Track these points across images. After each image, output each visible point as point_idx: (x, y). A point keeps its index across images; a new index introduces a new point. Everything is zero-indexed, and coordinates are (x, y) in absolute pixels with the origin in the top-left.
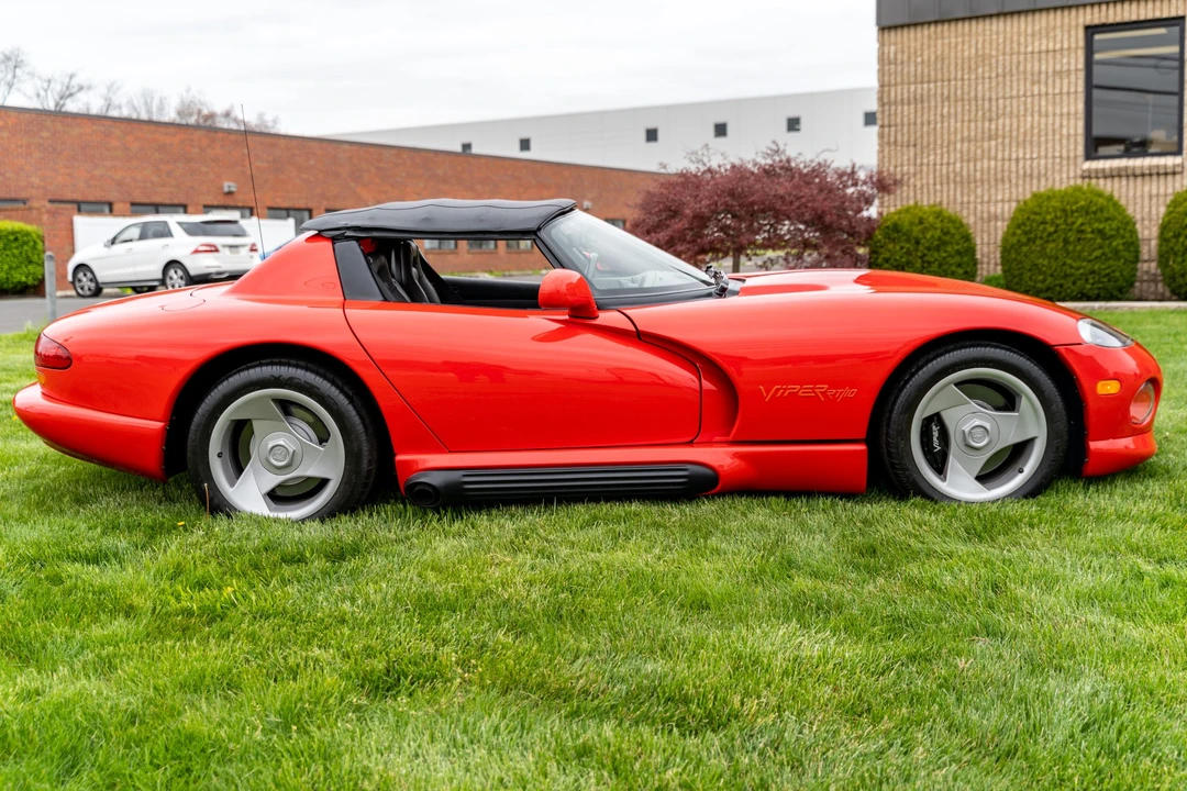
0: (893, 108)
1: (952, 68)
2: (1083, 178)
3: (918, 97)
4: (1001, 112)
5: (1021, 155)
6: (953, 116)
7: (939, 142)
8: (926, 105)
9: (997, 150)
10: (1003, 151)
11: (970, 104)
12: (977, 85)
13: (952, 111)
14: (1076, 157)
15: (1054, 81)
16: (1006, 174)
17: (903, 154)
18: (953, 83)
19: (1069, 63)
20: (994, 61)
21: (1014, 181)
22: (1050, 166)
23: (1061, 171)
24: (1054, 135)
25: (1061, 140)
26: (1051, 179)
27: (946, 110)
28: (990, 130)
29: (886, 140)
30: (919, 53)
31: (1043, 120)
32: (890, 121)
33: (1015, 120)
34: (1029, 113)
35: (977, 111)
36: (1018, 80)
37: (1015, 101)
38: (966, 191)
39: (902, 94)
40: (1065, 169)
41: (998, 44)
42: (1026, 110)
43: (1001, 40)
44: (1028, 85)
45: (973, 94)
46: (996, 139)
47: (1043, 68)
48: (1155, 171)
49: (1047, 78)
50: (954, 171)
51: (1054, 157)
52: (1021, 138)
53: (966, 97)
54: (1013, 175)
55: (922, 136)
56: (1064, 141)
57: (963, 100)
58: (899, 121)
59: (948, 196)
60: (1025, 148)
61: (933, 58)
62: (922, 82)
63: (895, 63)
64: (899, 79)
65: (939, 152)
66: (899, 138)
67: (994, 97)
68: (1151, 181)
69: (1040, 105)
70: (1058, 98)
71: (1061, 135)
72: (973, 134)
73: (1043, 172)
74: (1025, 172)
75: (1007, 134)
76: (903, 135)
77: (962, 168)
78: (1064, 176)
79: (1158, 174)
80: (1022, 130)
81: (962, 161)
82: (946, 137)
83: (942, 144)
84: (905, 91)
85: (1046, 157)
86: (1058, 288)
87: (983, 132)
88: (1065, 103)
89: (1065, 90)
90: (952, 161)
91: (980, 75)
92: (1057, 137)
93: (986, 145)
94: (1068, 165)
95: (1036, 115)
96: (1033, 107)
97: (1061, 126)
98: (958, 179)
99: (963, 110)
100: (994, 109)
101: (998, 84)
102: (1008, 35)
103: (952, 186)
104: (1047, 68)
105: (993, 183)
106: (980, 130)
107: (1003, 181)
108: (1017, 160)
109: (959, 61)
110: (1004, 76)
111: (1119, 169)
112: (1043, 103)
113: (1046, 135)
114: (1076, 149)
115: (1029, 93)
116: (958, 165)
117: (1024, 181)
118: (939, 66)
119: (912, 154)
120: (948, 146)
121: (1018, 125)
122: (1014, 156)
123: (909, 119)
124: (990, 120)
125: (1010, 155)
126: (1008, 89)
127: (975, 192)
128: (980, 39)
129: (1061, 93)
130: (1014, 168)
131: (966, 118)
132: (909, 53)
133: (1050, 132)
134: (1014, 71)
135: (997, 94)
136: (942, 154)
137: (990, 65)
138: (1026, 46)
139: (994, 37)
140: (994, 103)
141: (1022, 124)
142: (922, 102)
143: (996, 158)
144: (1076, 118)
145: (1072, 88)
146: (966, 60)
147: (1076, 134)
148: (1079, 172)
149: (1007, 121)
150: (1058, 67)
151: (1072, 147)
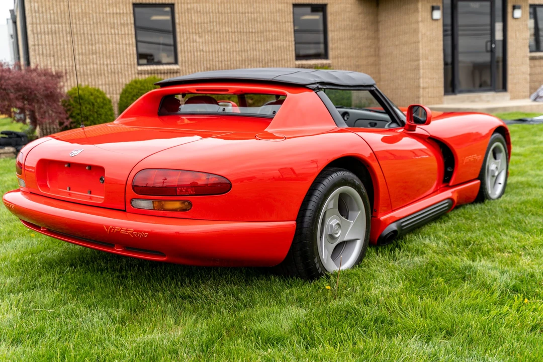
0: (39, 36)
2: (138, 74)
3: (53, 31)
4: (97, 41)
5: (109, 63)
7: (67, 54)
8: (58, 35)
9: (97, 60)
10: (100, 60)
11: (81, 37)
12: (83, 27)
14: (134, 64)
15: (121, 28)
16: (102, 72)
17: (47, 60)
18: (71, 25)
19: (127, 20)
20: (91, 16)
21: (106, 75)
22: (123, 68)
23: (128, 71)
24: (123, 53)
26: (124, 75)
27: (69, 39)
29: (37, 52)
30: (51, 8)
31: (118, 46)
32: (38, 42)
33: (104, 46)
34: (110, 42)
35: (85, 40)
36: (104, 26)
37: (103, 36)
38: (83, 80)
39: (44, 29)
41: (92, 8)
42: (109, 41)
43: (94, 6)
44: (109, 29)
45: (82, 31)
46: (96, 54)
47: (115, 21)
48: (170, 71)
49: (118, 26)
51: (124, 64)
52: (108, 54)
53: (79, 32)
54: (106, 72)
55: (57, 52)
56: (128, 57)
57: (77, 34)
58: (43, 43)
60: (110, 59)
61: (59, 11)
62: (54, 24)
63: (39, 13)
64: (41, 21)
65: (67, 59)
66: (45, 52)
67: (93, 33)
68: (167, 76)
69: (115, 39)
70: (123, 36)
71: (127, 53)
72: (84, 51)
73: (120, 70)
74: (111, 71)
75: (101, 52)
76: (46, 50)
77: (80, 68)
78: (130, 73)
79: (170, 73)
80: (108, 51)
82: (70, 53)
83: (68, 56)
84: (46, 27)
85: (121, 64)
87: (89, 51)
88: (127, 39)
89: (126, 32)
91: (85, 22)
92: (125, 55)
93: (91, 57)
94: (131, 68)
95: (114, 44)
96: (112, 40)
97: (126, 49)
98: (78, 73)
99: (78, 39)
100: (93, 39)
101: (94, 27)
102: (97, 4)
104: (117, 21)
105: (96, 76)
107: (101, 75)
108: (107, 65)
110: (97, 24)
111: (154, 70)
112: (117, 38)
113: (120, 53)
114: (134, 60)
115: (110, 33)
117: (111, 75)
119: (52, 60)
120: (72, 57)
121: (106, 48)
122: (105, 63)
123: (49, 42)
124: (92, 45)
125: (103, 62)
126: (99, 30)
127: (88, 80)
128: (83, 4)
129: (125, 34)
130: (106, 68)
131: (80, 43)
132: (46, 8)
134: (102, 21)
136: (69, 61)
137: (89, 18)
138: (106, 10)
139: (90, 4)
140: (93, 36)
141: (108, 48)
142: (56, 34)
143: (97, 64)
144: (133, 46)
145: (130, 32)
146: (77, 15)
147: (133, 54)
148: (136, 71)
149: (101, 46)
150: (122, 22)
151: (132, 59)
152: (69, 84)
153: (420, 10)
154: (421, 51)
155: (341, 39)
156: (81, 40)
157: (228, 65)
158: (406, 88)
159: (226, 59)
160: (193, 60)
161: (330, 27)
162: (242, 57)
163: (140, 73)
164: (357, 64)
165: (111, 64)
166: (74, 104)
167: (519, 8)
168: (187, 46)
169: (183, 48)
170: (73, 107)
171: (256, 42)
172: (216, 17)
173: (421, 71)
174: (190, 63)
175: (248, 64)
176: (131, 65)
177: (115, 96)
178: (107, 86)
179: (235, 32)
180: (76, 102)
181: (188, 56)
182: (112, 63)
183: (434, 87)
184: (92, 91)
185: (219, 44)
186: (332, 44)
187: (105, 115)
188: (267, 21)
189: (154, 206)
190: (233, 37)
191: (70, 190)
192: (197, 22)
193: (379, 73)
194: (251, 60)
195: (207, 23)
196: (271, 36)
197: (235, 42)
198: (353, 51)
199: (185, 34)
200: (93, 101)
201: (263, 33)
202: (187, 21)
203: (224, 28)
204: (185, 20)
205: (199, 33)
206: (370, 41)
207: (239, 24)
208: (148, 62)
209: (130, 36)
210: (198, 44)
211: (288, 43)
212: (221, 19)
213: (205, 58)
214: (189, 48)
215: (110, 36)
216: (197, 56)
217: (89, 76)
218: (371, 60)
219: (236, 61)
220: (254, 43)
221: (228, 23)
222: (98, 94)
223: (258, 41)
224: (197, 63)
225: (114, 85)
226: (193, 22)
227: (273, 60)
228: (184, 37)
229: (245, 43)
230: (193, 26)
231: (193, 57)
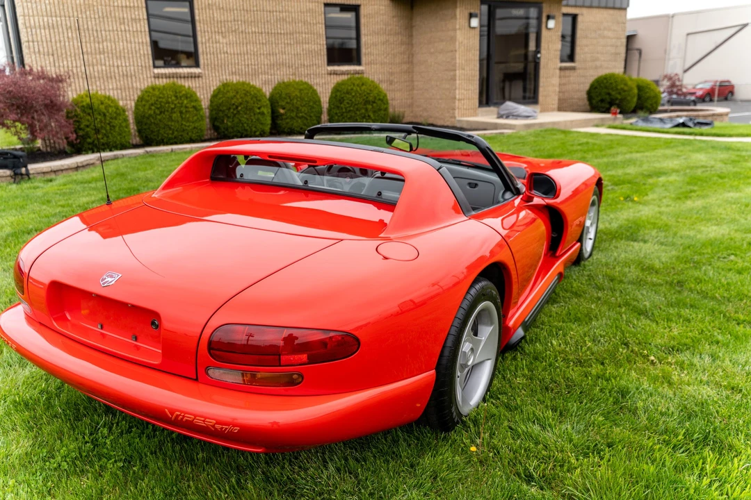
0: (34, 30)
1: (70, 9)
2: (155, 77)
3: (50, 25)
4: (104, 38)
5: (120, 64)
6: (75, 39)
7: (69, 53)
8: (56, 30)
9: (105, 60)
10: (109, 61)
11: (85, 32)
12: (87, 21)
13: (75, 36)
14: (149, 66)
15: (132, 24)
16: (113, 74)
17: (45, 60)
18: (72, 18)
19: (139, 15)
20: (95, 8)
21: (117, 78)
22: (136, 71)
23: (142, 73)
25: (140, 57)
26: (138, 78)
27: (70, 35)
29: (32, 50)
31: (129, 45)
32: (33, 38)
33: (113, 44)
34: (120, 40)
35: (90, 37)
36: (112, 21)
37: (111, 33)
39: (39, 22)
40: (144, 72)
42: (118, 38)
44: (118, 25)
45: (86, 27)
46: (104, 54)
47: (125, 16)
48: (190, 75)
49: (128, 21)
50: (81, 71)
51: (138, 66)
52: (118, 55)
53: (82, 28)
54: (117, 75)
55: (57, 49)
56: (142, 58)
57: (80, 30)
58: (39, 39)
59: (80, 86)
60: (121, 60)
62: (51, 16)
63: (31, 2)
64: (35, 13)
65: (69, 59)
66: (41, 49)
67: (99, 29)
68: (188, 80)
69: (126, 37)
70: (135, 33)
71: (140, 54)
72: (89, 50)
73: (133, 73)
74: (123, 73)
75: (110, 52)
76: (43, 48)
77: (85, 69)
78: (145, 76)
79: (191, 77)
80: (118, 50)
81: (85, 66)
82: (72, 51)
83: (71, 55)
84: (41, 20)
85: (134, 66)
87: (95, 49)
88: (140, 37)
89: (139, 29)
90: (78, 65)
91: (88, 16)
92: (138, 55)
93: (98, 56)
94: (146, 70)
95: (125, 42)
96: (122, 37)
97: (140, 49)
98: (84, 76)
99: (81, 35)
100: (100, 36)
101: (100, 22)
103: (81, 80)
104: (127, 16)
105: (105, 79)
106: (93, 48)
107: (111, 78)
108: (118, 66)
109: (74, 6)
110: (103, 18)
111: (173, 73)
112: (128, 36)
113: (132, 53)
114: (149, 62)
115: (119, 29)
116: (83, 68)
117: (123, 78)
118: (61, 7)
119: (52, 60)
120: (75, 56)
121: (115, 47)
122: (116, 64)
123: (46, 38)
124: (99, 43)
125: (113, 63)
126: (106, 26)
127: (96, 84)
129: (137, 31)
130: (116, 70)
131: (84, 40)
133: (134, 53)
134: (109, 16)
136: (71, 61)
137: (94, 10)
138: (114, 2)
140: (99, 32)
141: (117, 46)
142: (53, 28)
143: (105, 65)
144: (147, 46)
145: (143, 30)
146: (78, 6)
147: (148, 54)
148: (152, 75)
149: (109, 44)
150: (133, 16)
151: (147, 61)
152: (73, 88)
153: (458, 17)
154: (458, 61)
155: (375, 44)
157: (255, 69)
158: (441, 99)
159: (253, 63)
160: (216, 63)
161: (363, 30)
162: (270, 60)
163: (157, 76)
164: (391, 71)
165: (122, 66)
166: (82, 114)
167: (553, 18)
168: (209, 47)
169: (205, 50)
170: (81, 118)
171: (285, 44)
172: (241, 15)
173: (458, 82)
174: (213, 66)
175: (277, 69)
177: (129, 102)
178: (119, 91)
179: (262, 33)
180: (84, 111)
181: (211, 58)
182: (124, 64)
183: (469, 99)
184: (103, 99)
185: (245, 45)
186: (366, 49)
187: (119, 127)
188: (297, 21)
189: (244, 380)
190: (261, 38)
191: (102, 328)
192: (219, 20)
193: (413, 81)
194: (280, 65)
195: (231, 22)
196: (301, 38)
197: (263, 44)
198: (386, 57)
199: (206, 34)
200: (105, 111)
201: (293, 34)
202: (208, 19)
203: (250, 27)
204: (206, 17)
205: (222, 33)
206: (403, 47)
207: (266, 24)
208: (165, 63)
209: (143, 33)
210: (221, 45)
211: (319, 46)
212: (246, 17)
213: (230, 61)
214: (212, 49)
215: (120, 33)
216: (221, 59)
217: (97, 79)
218: (405, 67)
219: (264, 65)
220: (283, 45)
221: (254, 21)
222: (110, 103)
223: (288, 44)
224: (221, 66)
225: (127, 90)
226: (216, 19)
227: (304, 65)
228: (205, 36)
229: (274, 45)
230: (216, 25)
231: (216, 59)
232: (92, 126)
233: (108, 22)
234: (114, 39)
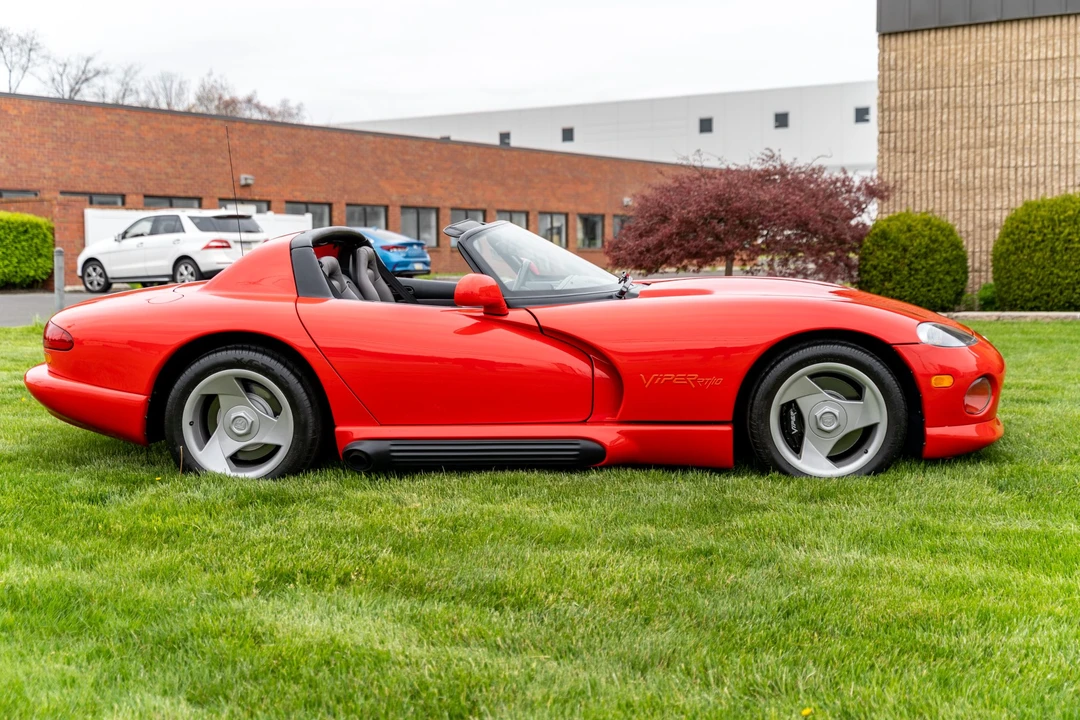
0: (893, 114)
1: (952, 76)
3: (918, 103)
6: (952, 123)
7: (938, 149)
8: (925, 111)
9: (996, 157)
10: (1002, 158)
11: (969, 112)
12: (976, 92)
13: (952, 118)
15: (1053, 89)
16: (1005, 181)
17: (902, 160)
18: (953, 89)
19: (1068, 72)
20: (993, 68)
21: (1012, 188)
22: (1048, 174)
23: (1059, 179)
24: (1052, 143)
25: (1059, 148)
26: (1049, 187)
27: (945, 117)
28: (989, 137)
29: (885, 146)
30: (919, 59)
31: (1042, 128)
32: (889, 127)
33: (1014, 128)
34: (1027, 121)
35: (976, 118)
36: (1017, 87)
37: (1014, 109)
38: (964, 199)
39: (902, 100)
40: (1063, 177)
41: (997, 52)
42: (1025, 118)
43: (1000, 48)
44: (1027, 92)
45: (972, 101)
46: (996, 146)
47: (1042, 76)
49: (1046, 85)
50: (953, 178)
51: (1052, 165)
52: (1020, 146)
53: (965, 104)
54: (1012, 183)
55: (921, 143)
56: (1063, 149)
57: (962, 107)
58: (899, 126)
59: (947, 203)
60: (1024, 156)
61: (933, 65)
62: (922, 89)
63: (896, 70)
64: (899, 86)
65: (938, 158)
66: (899, 144)
67: (993, 104)
69: (1039, 113)
70: (1056, 105)
71: (1060, 143)
72: (972, 141)
73: (1042, 180)
74: (1023, 180)
75: (1006, 141)
76: (902, 141)
77: (961, 175)
78: (1063, 184)
80: (1021, 137)
81: (961, 168)
82: (945, 144)
83: (941, 151)
84: (905, 97)
85: (1045, 165)
86: (1045, 298)
87: (982, 140)
88: (1064, 111)
89: (1064, 98)
90: (951, 168)
91: (979, 83)
92: (1056, 145)
93: (985, 151)
94: (1067, 174)
95: (1035, 122)
96: (1031, 115)
97: (1060, 134)
98: (957, 186)
99: (962, 117)
100: (993, 116)
101: (997, 91)
102: (1008, 43)
103: (951, 193)
104: (1046, 76)
105: (992, 191)
106: (978, 137)
107: (1002, 188)
108: (1016, 168)
109: (959, 68)
110: (1003, 84)
112: (1042, 111)
113: (1045, 143)
115: (1027, 101)
116: (957, 172)
117: (1023, 189)
118: (939, 73)
119: (911, 160)
120: (947, 153)
121: (1017, 133)
122: (1013, 164)
123: (909, 125)
124: (989, 127)
125: (1009, 162)
126: (1007, 97)
127: (974, 199)
128: (980, 46)
129: (1060, 101)
130: (1012, 176)
131: (965, 125)
132: (909, 59)
133: (1049, 141)
134: (1013, 78)
135: (996, 101)
136: (941, 160)
137: (990, 71)
138: (1025, 54)
139: (994, 44)
140: (993, 110)
141: (1021, 132)
142: (922, 109)
143: (995, 166)
145: (1071, 98)
146: (966, 67)
149: (1006, 129)
150: (1058, 75)
151: (1070, 156)
156: (969, 117)
165: (1023, 166)
176: (1067, 166)
182: (1027, 164)
232: (879, 268)
233: (1010, 89)
234: (1017, 119)
